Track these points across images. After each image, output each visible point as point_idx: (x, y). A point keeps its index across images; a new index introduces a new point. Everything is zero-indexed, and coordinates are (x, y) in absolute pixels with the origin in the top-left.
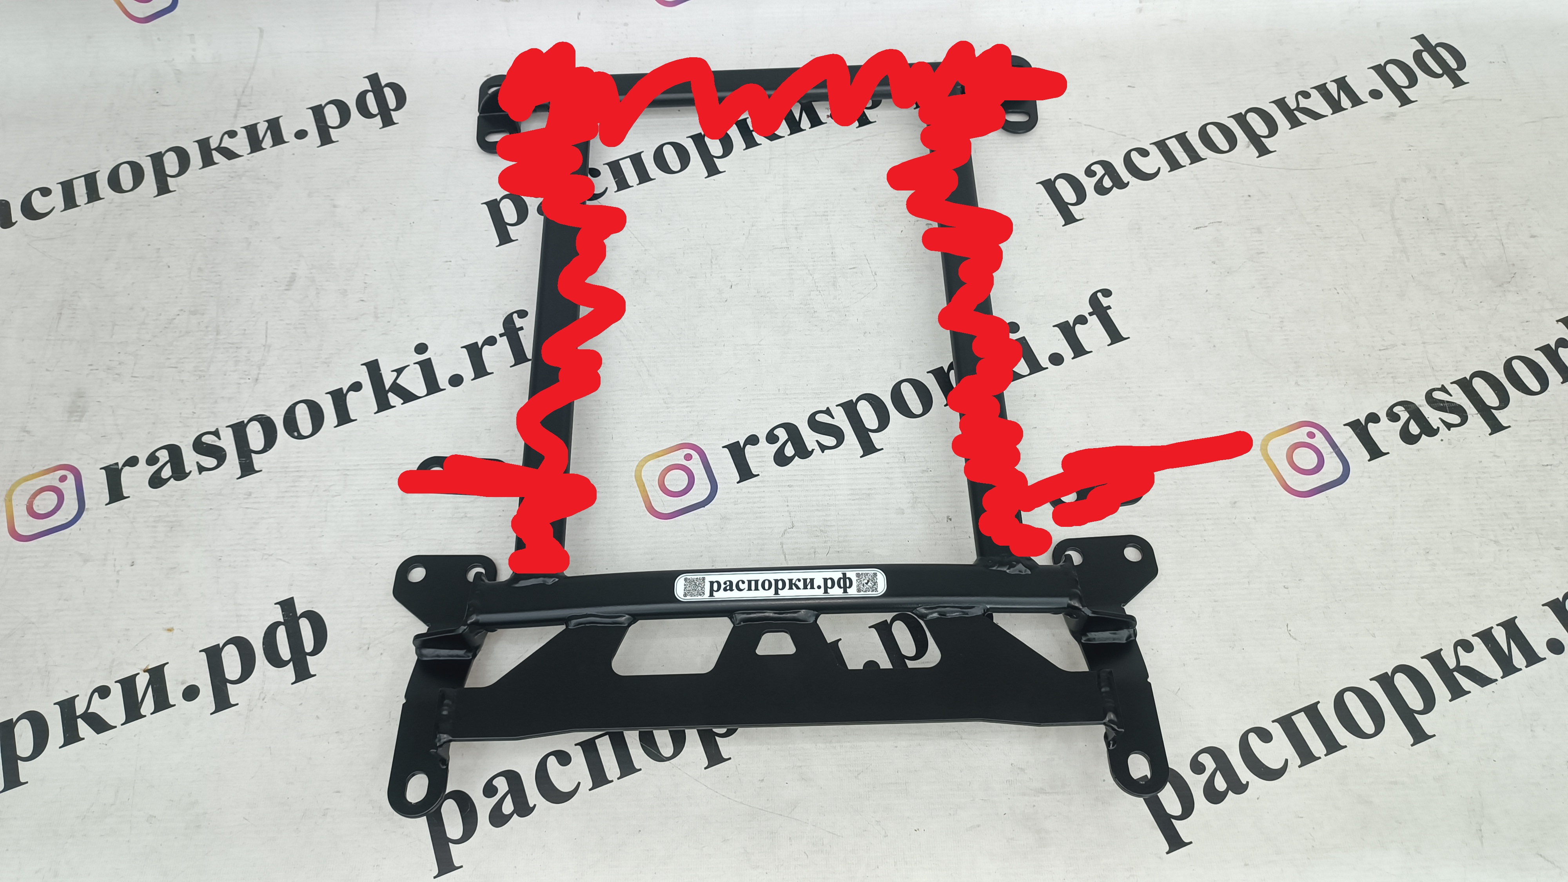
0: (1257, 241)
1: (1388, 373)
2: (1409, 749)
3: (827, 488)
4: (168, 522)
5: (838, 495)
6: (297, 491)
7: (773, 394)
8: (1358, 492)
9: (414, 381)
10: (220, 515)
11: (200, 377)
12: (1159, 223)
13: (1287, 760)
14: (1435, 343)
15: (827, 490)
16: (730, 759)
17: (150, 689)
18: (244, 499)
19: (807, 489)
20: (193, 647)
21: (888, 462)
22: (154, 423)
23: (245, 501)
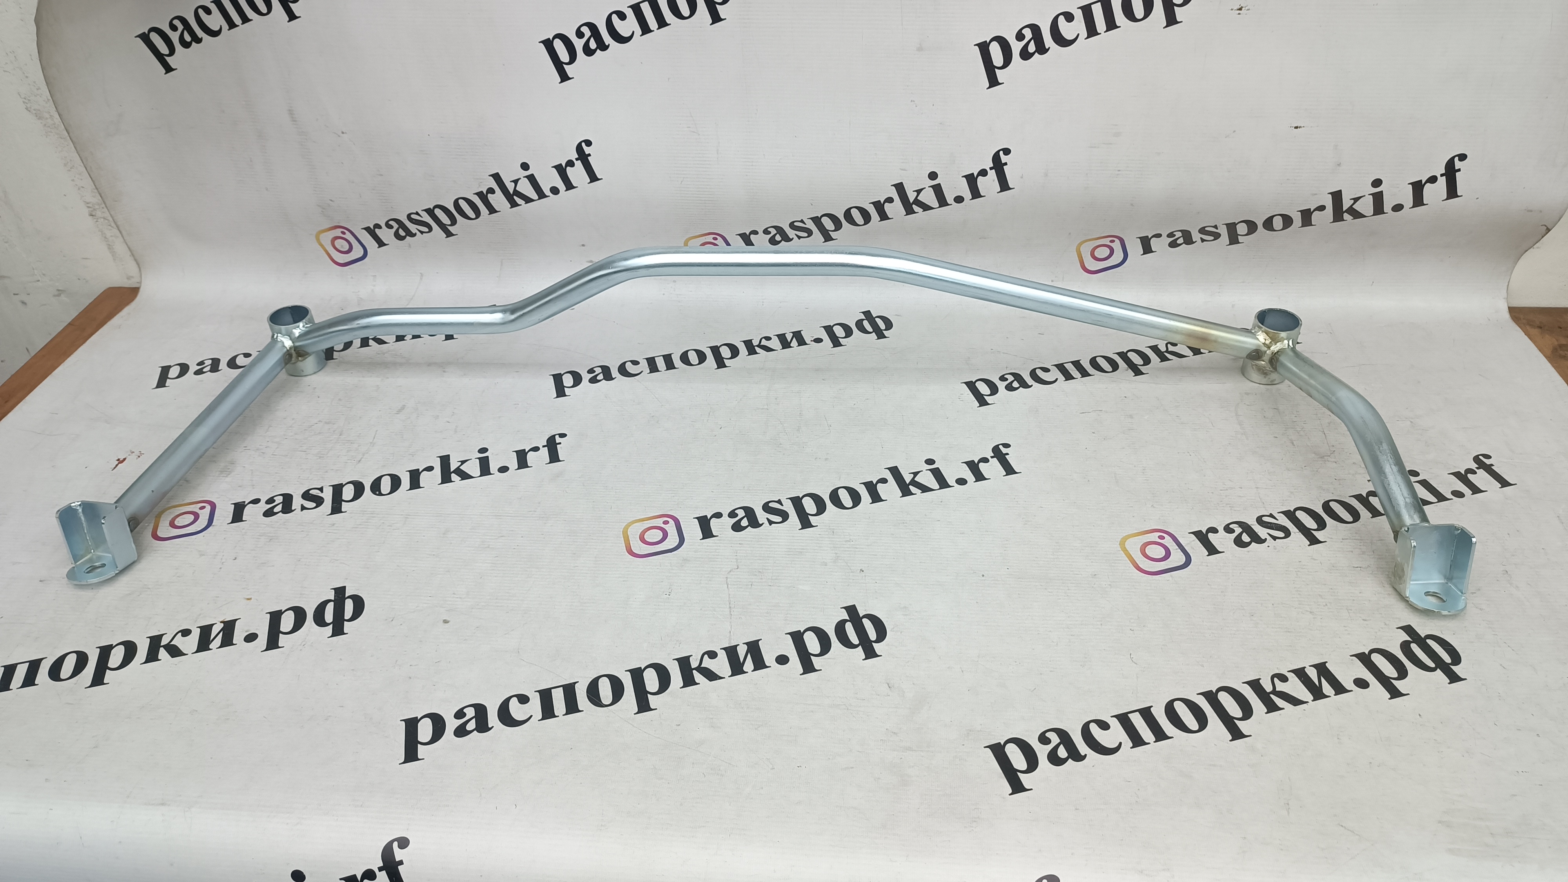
0: (1129, 423)
1: (1227, 504)
2: (1228, 743)
3: (769, 547)
4: (268, 536)
5: (776, 551)
6: (368, 525)
7: (740, 490)
8: (1197, 574)
9: (473, 468)
10: (307, 535)
11: (320, 457)
12: (1053, 409)
13: (1120, 743)
14: (1266, 488)
15: (769, 548)
16: (656, 709)
17: (221, 634)
18: (329, 527)
19: (754, 546)
20: (262, 610)
21: (820, 533)
22: (278, 481)
23: (329, 528)
